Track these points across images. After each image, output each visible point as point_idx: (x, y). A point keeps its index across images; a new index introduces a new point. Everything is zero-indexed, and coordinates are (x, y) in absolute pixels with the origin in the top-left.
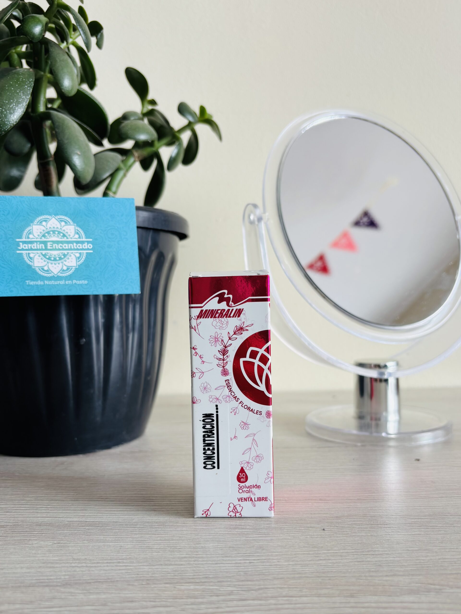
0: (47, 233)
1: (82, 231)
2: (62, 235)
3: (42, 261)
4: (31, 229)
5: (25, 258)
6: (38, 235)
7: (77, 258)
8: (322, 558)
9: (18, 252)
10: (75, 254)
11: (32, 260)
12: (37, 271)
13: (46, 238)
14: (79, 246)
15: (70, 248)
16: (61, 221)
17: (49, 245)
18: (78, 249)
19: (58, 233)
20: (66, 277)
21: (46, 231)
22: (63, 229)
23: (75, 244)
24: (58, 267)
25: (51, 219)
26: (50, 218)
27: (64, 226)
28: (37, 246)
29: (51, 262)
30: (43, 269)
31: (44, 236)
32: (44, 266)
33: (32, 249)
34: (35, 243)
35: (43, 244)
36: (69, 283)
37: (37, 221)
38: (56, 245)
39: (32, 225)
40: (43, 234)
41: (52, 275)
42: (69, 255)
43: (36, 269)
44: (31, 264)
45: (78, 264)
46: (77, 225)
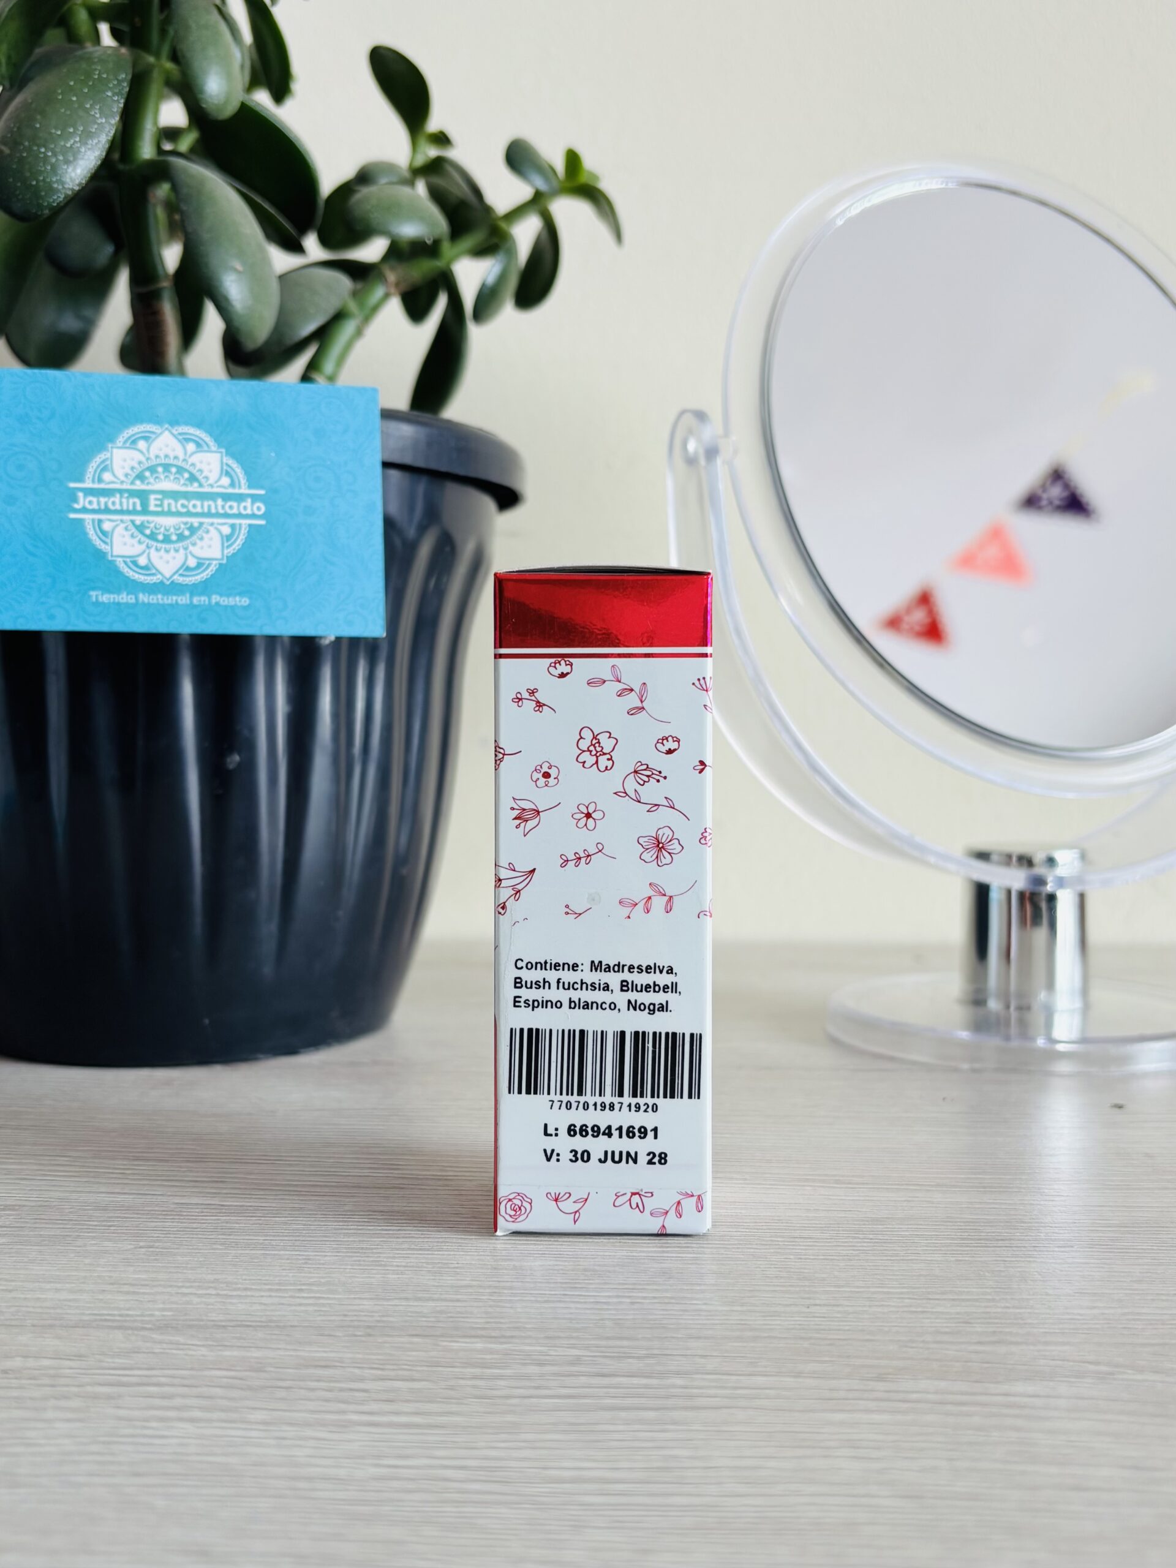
0: (148, 469)
1: (240, 467)
2: (186, 475)
3: (135, 541)
4: (107, 459)
5: (91, 533)
6: (126, 475)
7: (225, 539)
8: (818, 1302)
9: (72, 516)
10: (219, 527)
11: (107, 538)
12: (119, 567)
13: (146, 482)
14: (231, 507)
15: (206, 510)
16: (188, 440)
17: (153, 500)
18: (226, 515)
19: (178, 472)
20: (194, 586)
21: (147, 465)
22: (190, 461)
23: (220, 502)
24: (174, 558)
25: (161, 434)
26: (159, 431)
27: (193, 454)
28: (121, 504)
29: (156, 546)
30: (135, 563)
31: (140, 477)
32: (138, 556)
33: (107, 511)
34: (118, 496)
35: (138, 497)
36: (200, 601)
37: (125, 438)
38: (172, 502)
39: (110, 449)
40: (138, 472)
41: (159, 579)
42: (203, 528)
43: (118, 563)
44: (106, 549)
45: (227, 553)
46: (227, 454)
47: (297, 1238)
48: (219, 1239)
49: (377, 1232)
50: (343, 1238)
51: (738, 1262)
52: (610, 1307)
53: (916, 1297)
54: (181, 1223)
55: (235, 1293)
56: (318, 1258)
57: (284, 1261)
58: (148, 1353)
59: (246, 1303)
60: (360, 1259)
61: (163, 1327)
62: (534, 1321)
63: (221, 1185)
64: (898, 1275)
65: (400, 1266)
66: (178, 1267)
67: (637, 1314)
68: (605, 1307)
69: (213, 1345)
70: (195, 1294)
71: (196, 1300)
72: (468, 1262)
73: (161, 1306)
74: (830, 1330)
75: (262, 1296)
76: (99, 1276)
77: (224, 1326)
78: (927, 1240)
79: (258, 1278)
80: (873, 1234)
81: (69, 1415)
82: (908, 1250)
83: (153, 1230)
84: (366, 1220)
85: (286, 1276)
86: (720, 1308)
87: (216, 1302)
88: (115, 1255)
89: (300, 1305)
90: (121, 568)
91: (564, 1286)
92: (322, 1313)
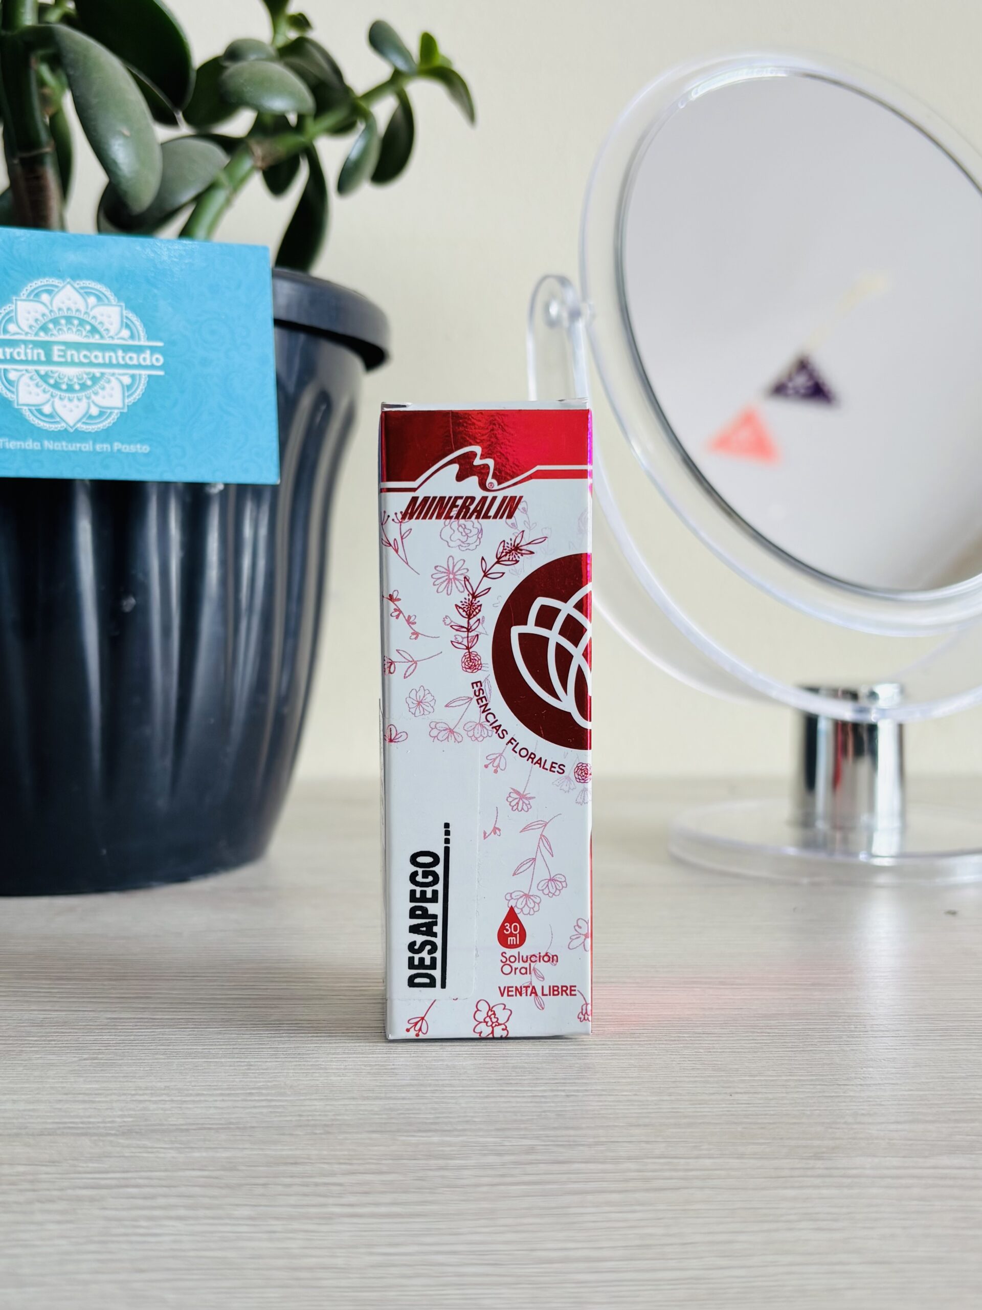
0: (52, 321)
1: (139, 321)
2: (88, 327)
3: (39, 391)
4: (12, 310)
6: (31, 327)
7: (125, 388)
8: (739, 1090)
10: (121, 378)
11: (13, 386)
12: (25, 415)
13: (49, 334)
14: (131, 358)
15: (107, 361)
16: (88, 293)
17: (56, 351)
19: (80, 324)
20: (97, 434)
21: (50, 318)
22: (92, 313)
23: (120, 353)
24: (78, 407)
25: (63, 287)
26: (61, 285)
27: (94, 307)
28: (26, 354)
29: (60, 395)
30: (40, 411)
31: (44, 328)
32: (44, 404)
33: (12, 361)
34: (23, 346)
35: (43, 348)
36: (103, 448)
37: (28, 291)
38: (74, 352)
39: (14, 301)
40: (42, 324)
41: (63, 426)
42: (105, 378)
43: (24, 411)
44: (13, 398)
45: (128, 403)
46: (127, 307)
47: (235, 1047)
48: (159, 1049)
49: (309, 1039)
50: (279, 1045)
51: (654, 1057)
52: (548, 1100)
53: (826, 1083)
54: (119, 1036)
55: (188, 1099)
56: (260, 1063)
57: (227, 1068)
58: (120, 1157)
59: (202, 1107)
60: (300, 1063)
61: (128, 1132)
62: (481, 1114)
63: (148, 1001)
64: (803, 1064)
65: (341, 1069)
66: (127, 1076)
67: (574, 1106)
68: (543, 1100)
69: (181, 1148)
70: (150, 1101)
71: (152, 1106)
72: (403, 1063)
73: (120, 1113)
74: (757, 1115)
75: (216, 1101)
76: (52, 1088)
77: (187, 1130)
78: (819, 1033)
79: (208, 1084)
80: (769, 1029)
81: (58, 1217)
82: (806, 1041)
83: (94, 1043)
84: (295, 1028)
85: (233, 1081)
86: (649, 1098)
87: (172, 1107)
88: (62, 1068)
89: (255, 1107)
90: (27, 416)
91: (499, 1082)
92: (278, 1115)
